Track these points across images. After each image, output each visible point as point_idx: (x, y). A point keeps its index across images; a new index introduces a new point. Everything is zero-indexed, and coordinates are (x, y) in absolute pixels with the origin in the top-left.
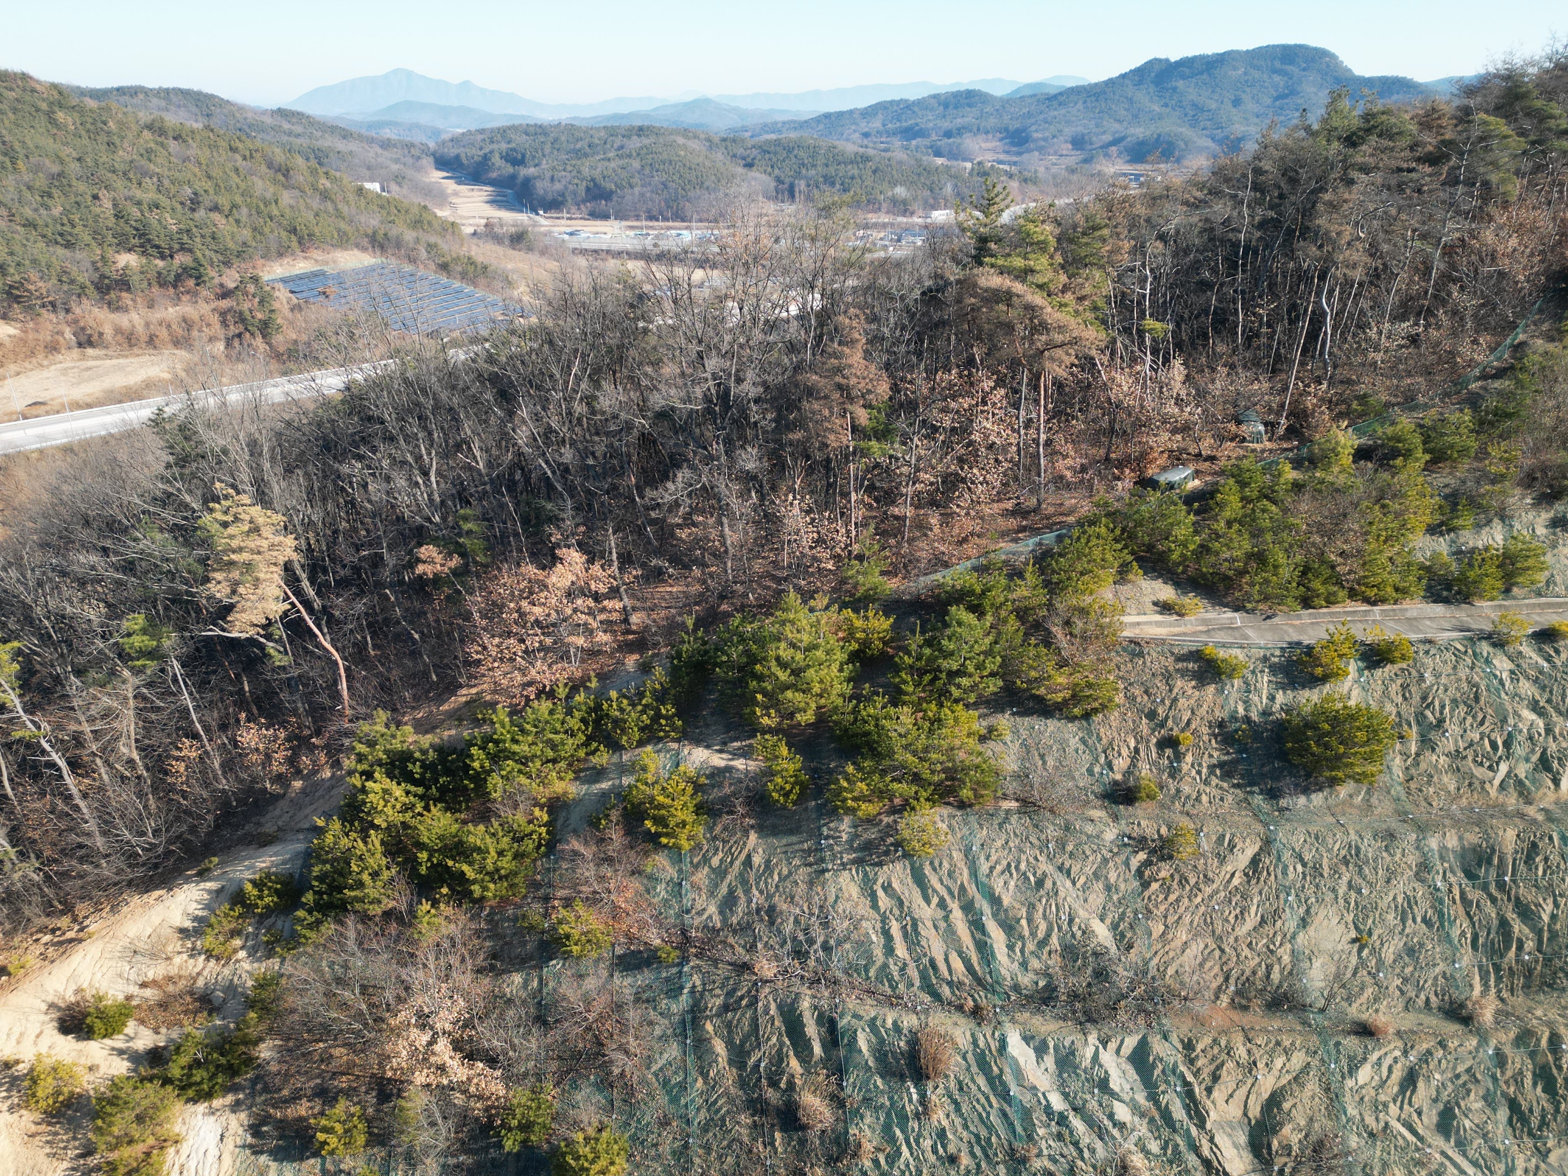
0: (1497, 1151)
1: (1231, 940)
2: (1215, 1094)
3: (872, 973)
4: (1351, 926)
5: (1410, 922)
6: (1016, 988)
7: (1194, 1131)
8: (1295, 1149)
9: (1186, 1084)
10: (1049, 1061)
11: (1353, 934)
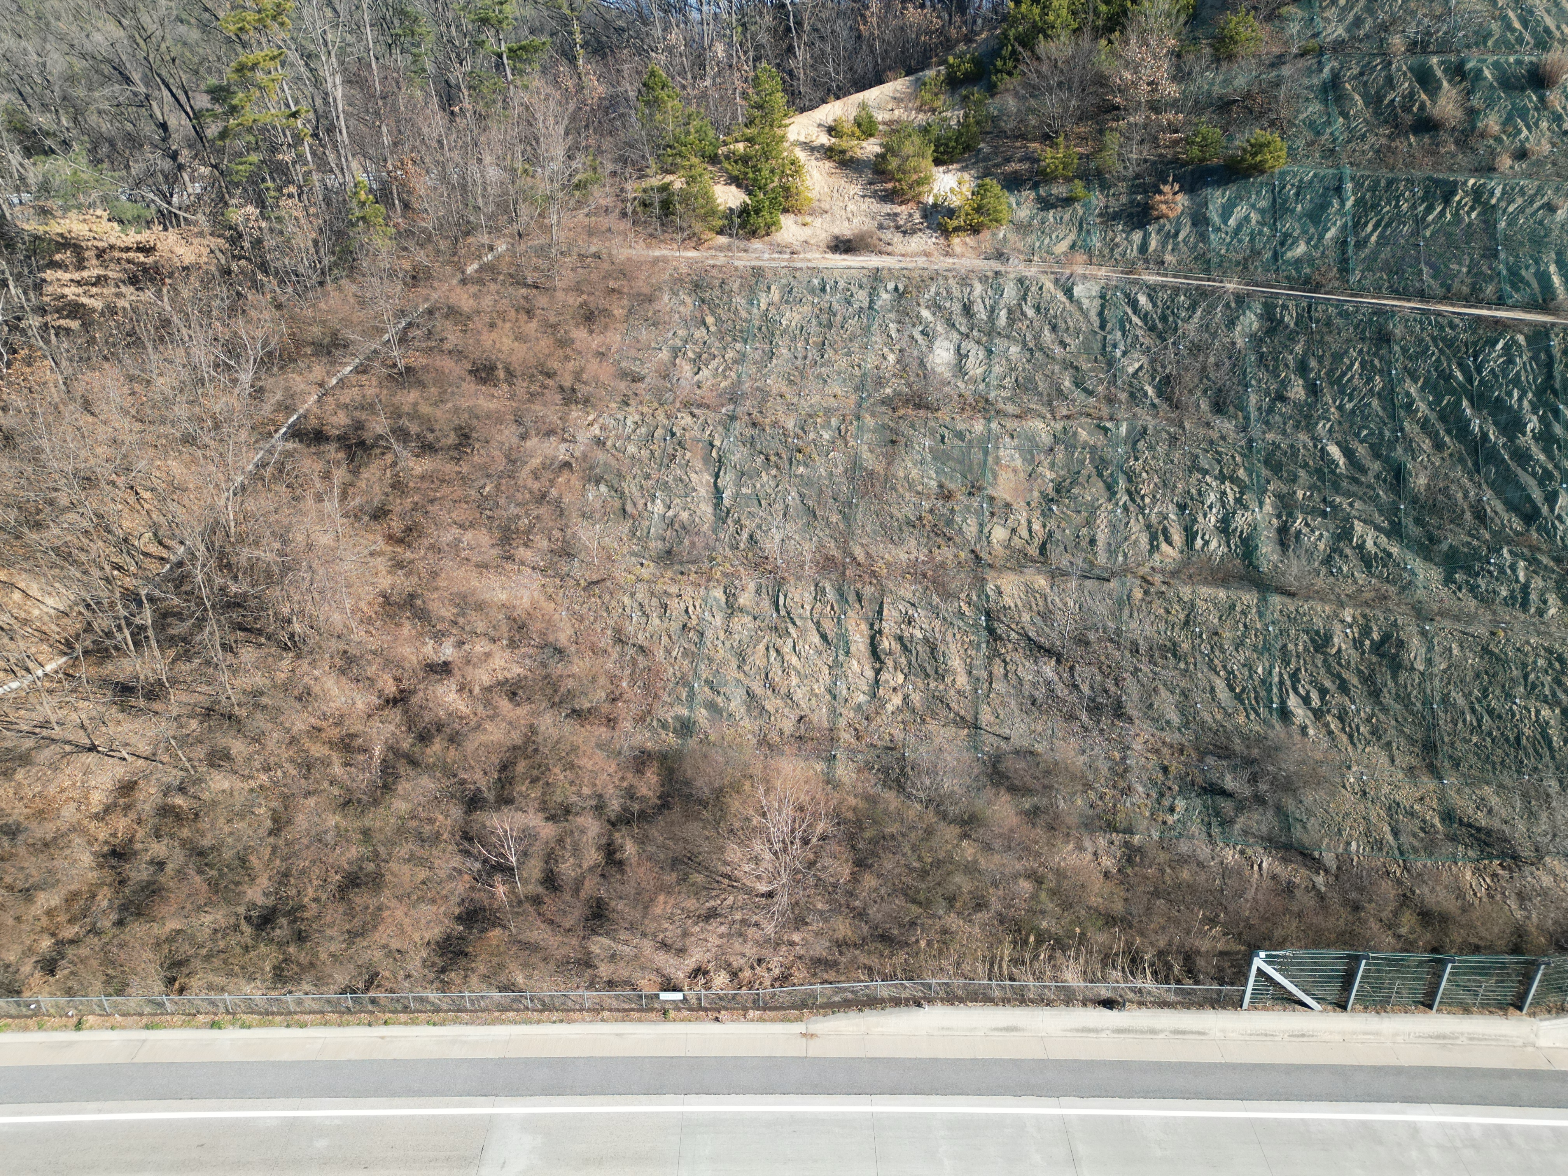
3: (1490, 43)
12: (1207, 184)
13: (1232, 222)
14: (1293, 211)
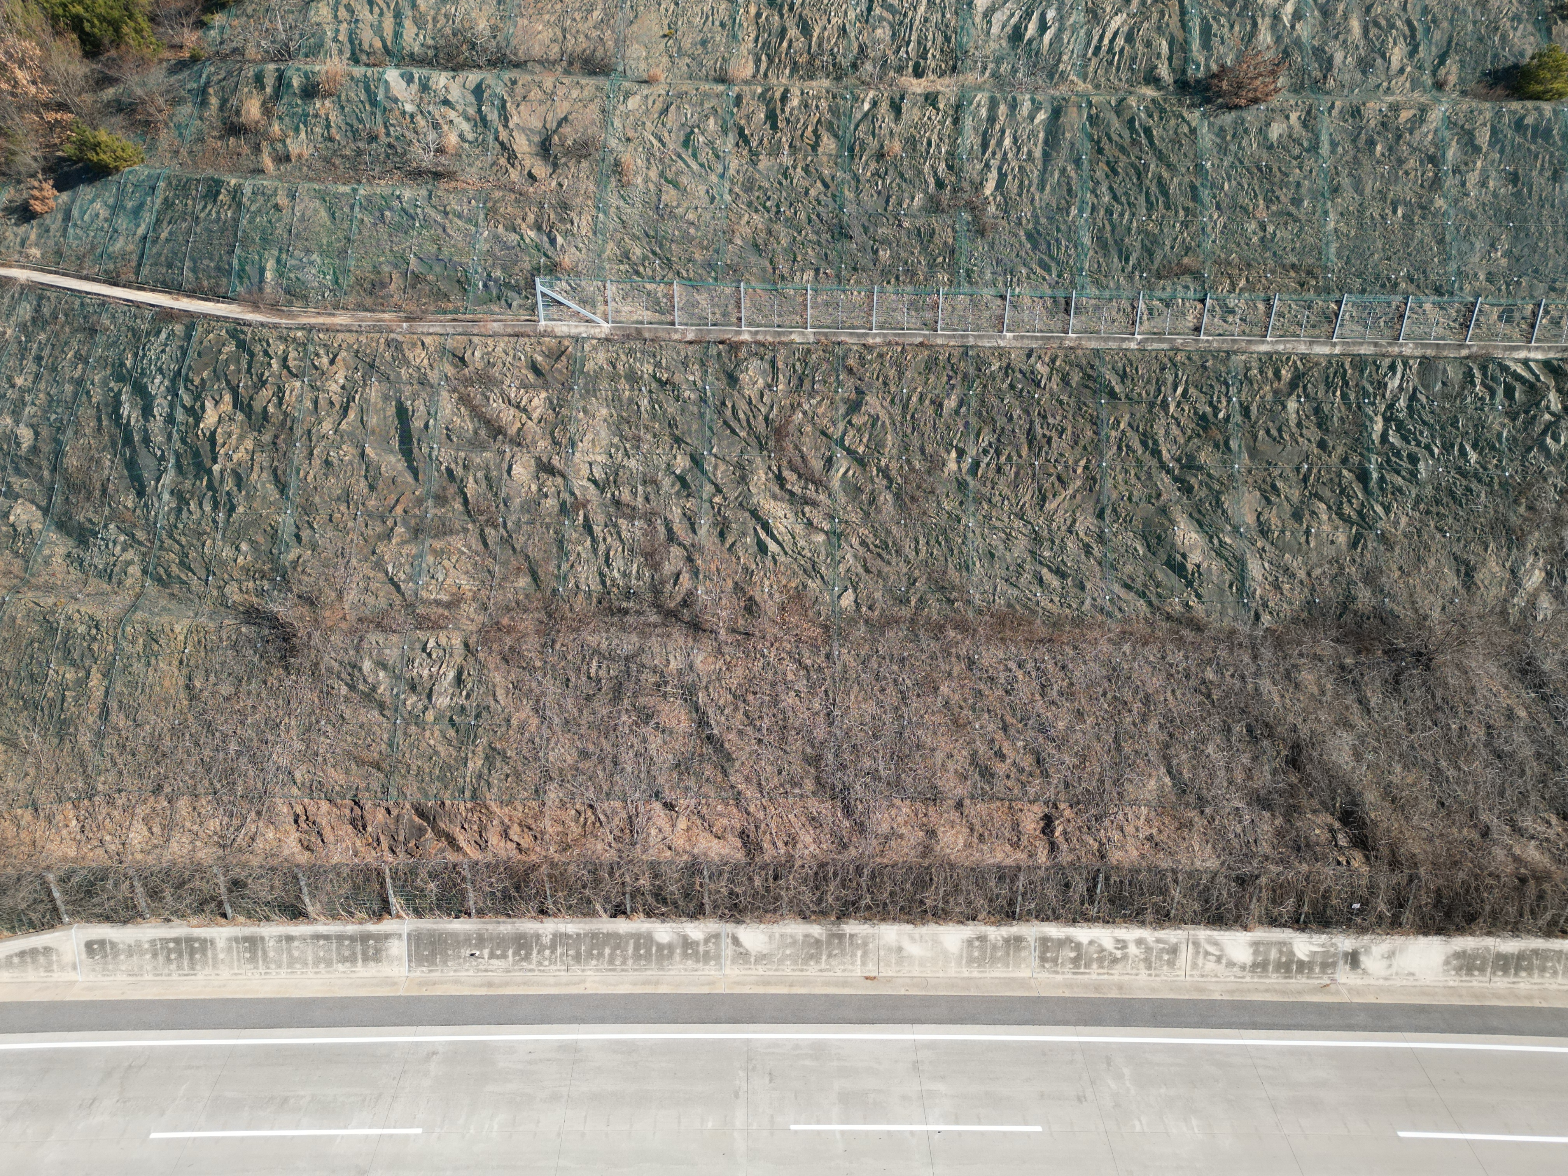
0: (718, 157)
1: (574, 31)
2: (522, 107)
4: (666, 27)
5: (709, 23)
6: (412, 54)
7: (501, 129)
8: (570, 142)
9: (504, 102)
10: (415, 87)
11: (667, 31)
12: (82, 181)
13: (86, 217)
14: (124, 208)
